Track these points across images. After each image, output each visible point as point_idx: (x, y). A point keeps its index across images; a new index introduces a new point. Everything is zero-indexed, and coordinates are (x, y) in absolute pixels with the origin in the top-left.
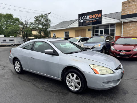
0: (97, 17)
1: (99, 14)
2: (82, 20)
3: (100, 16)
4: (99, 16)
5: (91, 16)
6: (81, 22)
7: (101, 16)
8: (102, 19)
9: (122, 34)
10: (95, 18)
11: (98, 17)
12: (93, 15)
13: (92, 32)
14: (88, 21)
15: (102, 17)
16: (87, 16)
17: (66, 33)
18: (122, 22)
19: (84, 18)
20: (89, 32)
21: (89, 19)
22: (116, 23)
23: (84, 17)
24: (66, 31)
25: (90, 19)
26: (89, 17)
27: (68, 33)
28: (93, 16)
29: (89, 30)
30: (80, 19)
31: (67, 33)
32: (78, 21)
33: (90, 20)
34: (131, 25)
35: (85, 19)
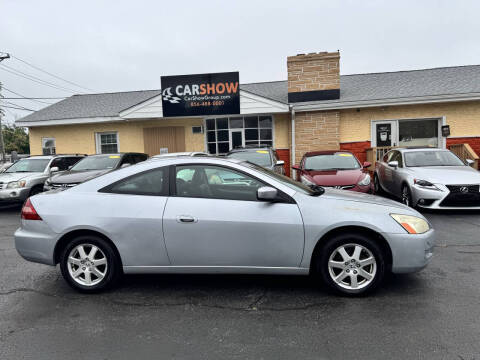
0: (226, 93)
1: (232, 84)
2: (176, 95)
3: (235, 91)
4: (231, 88)
5: (206, 88)
6: (172, 101)
7: (238, 90)
8: (242, 100)
9: (293, 145)
10: (220, 95)
11: (229, 91)
12: (213, 85)
13: (205, 136)
14: (197, 101)
15: (241, 93)
16: (193, 86)
17: (102, 136)
18: (293, 112)
19: (181, 90)
20: (197, 135)
21: (200, 96)
22: (276, 115)
23: (181, 87)
24: (104, 130)
25: (203, 96)
26: (200, 90)
27: (114, 136)
28: (213, 88)
29: (197, 130)
30: (166, 94)
31: (108, 136)
32: (160, 97)
33: (205, 101)
34: (312, 119)
35: (187, 94)
